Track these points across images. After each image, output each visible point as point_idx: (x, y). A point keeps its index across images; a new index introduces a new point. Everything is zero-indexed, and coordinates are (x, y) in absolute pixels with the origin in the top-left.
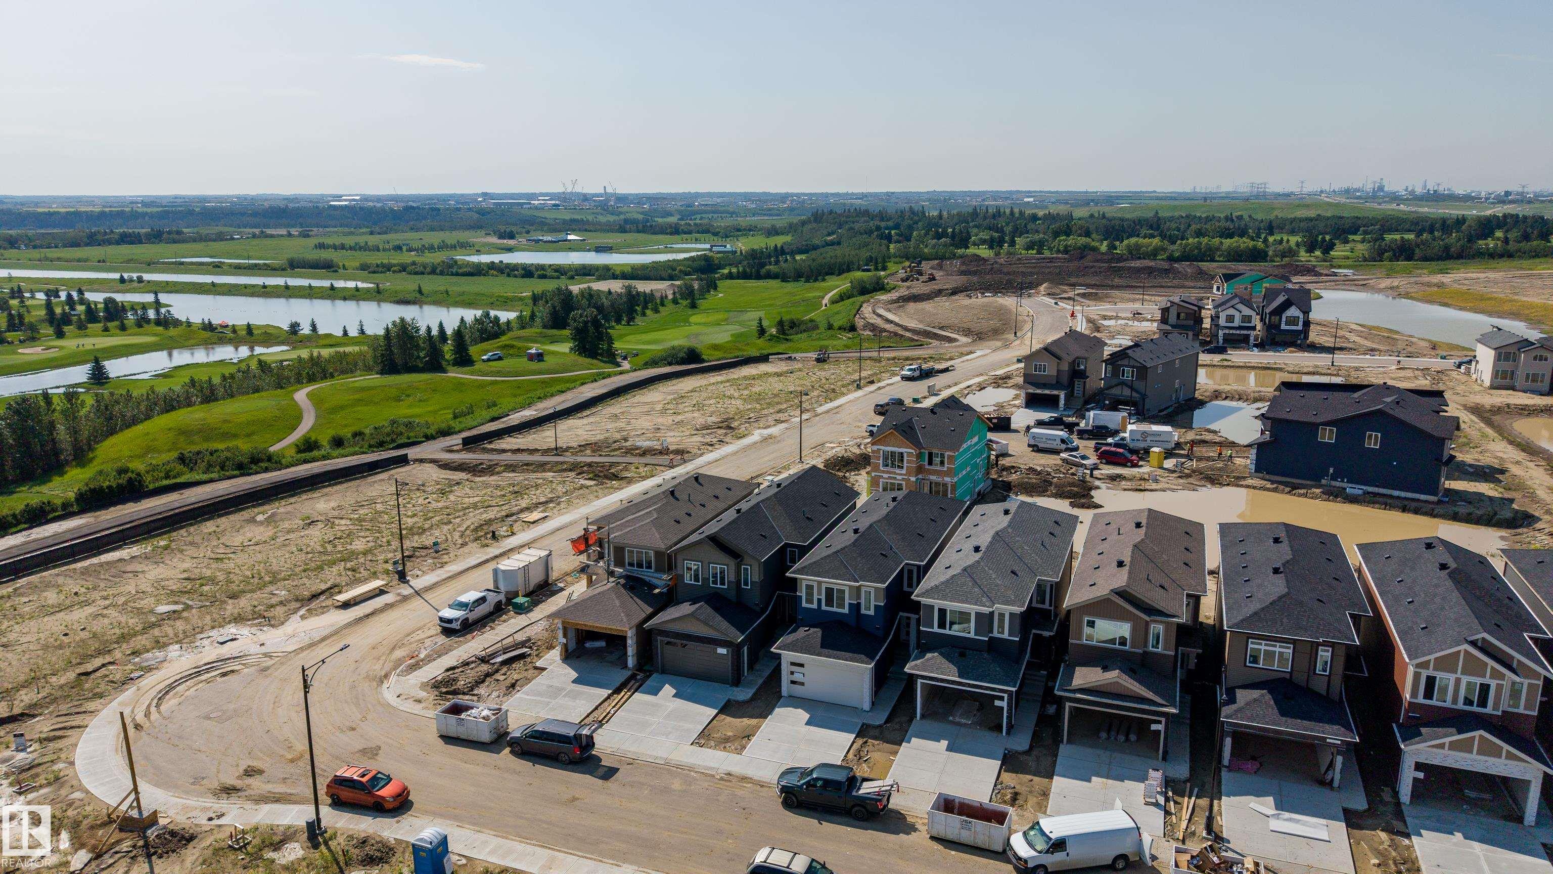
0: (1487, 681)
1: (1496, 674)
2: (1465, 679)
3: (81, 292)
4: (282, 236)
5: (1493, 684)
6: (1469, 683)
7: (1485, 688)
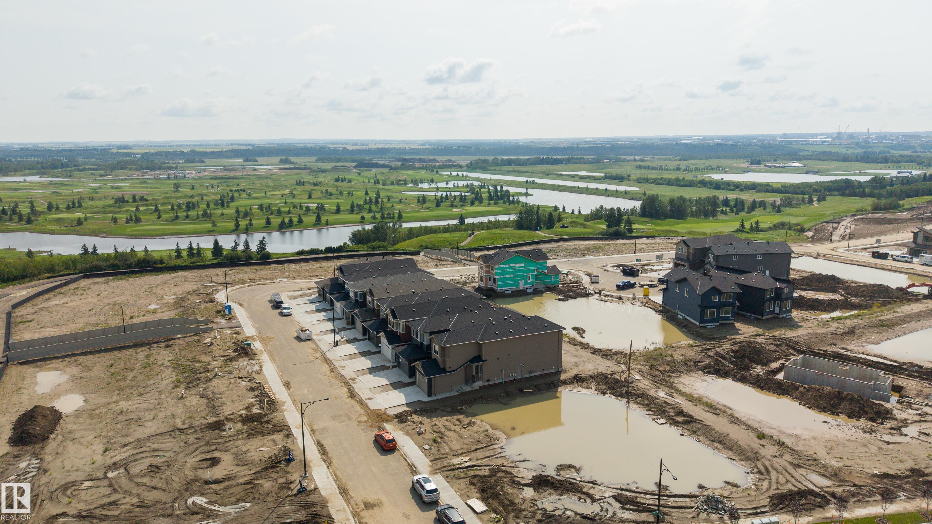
3: (502, 187)
4: (631, 161)
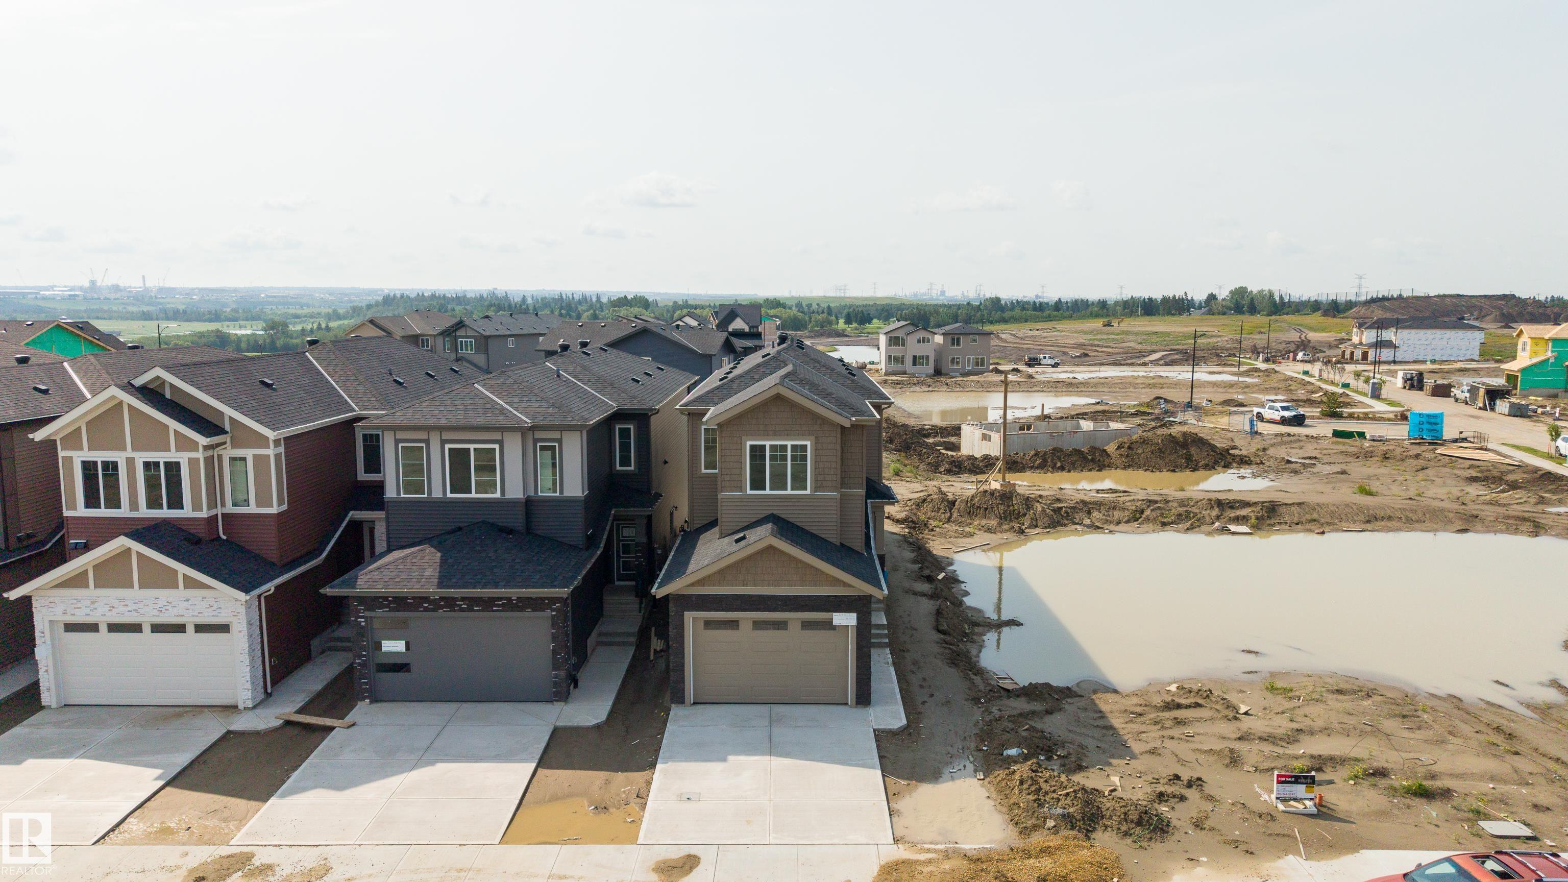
0: (172, 456)
1: (184, 444)
2: (141, 457)
5: (183, 458)
6: (147, 465)
7: (173, 468)
